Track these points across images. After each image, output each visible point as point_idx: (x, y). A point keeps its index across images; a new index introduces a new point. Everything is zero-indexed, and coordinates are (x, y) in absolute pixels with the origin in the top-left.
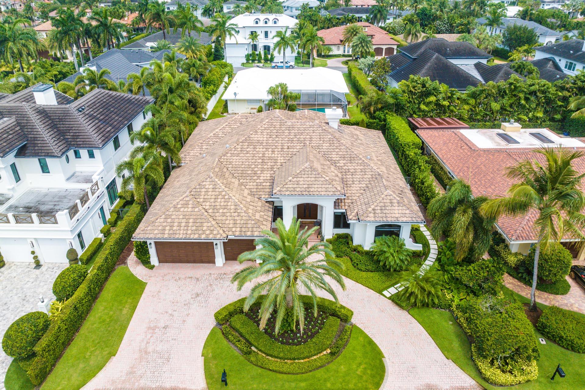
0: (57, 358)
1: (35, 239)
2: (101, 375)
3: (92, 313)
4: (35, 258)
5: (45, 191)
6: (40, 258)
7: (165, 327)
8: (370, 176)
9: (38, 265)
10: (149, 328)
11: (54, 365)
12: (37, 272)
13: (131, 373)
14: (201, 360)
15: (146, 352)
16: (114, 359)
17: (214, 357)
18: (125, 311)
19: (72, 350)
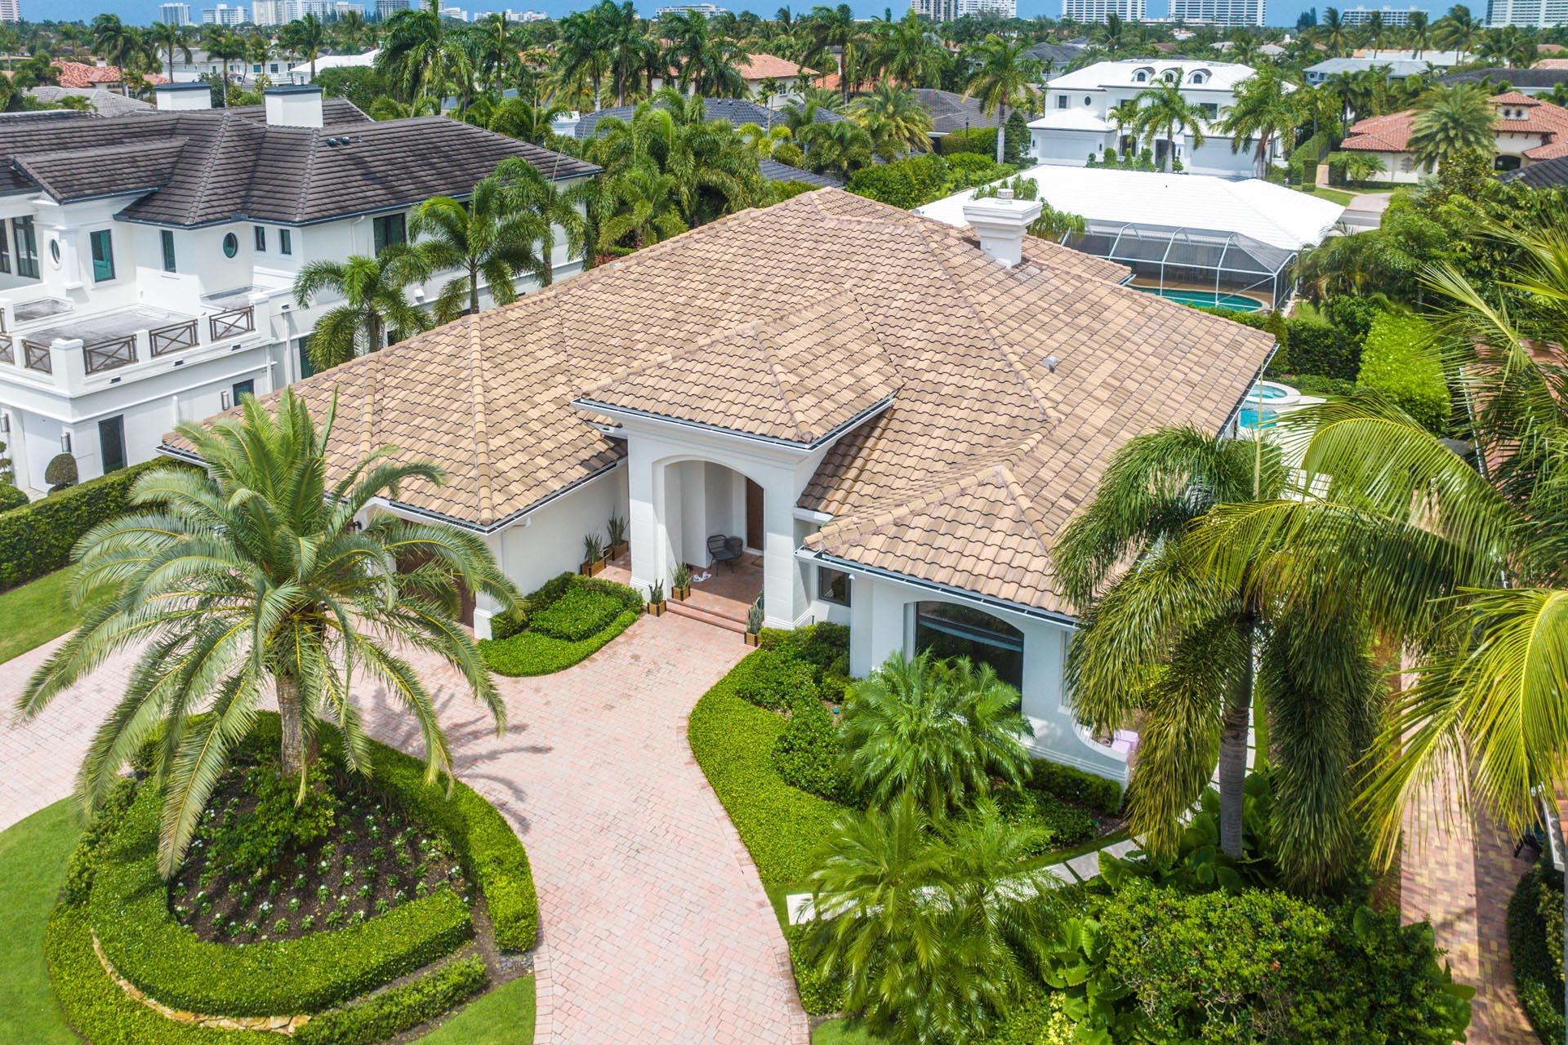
1: (19, 412)
8: (1003, 420)
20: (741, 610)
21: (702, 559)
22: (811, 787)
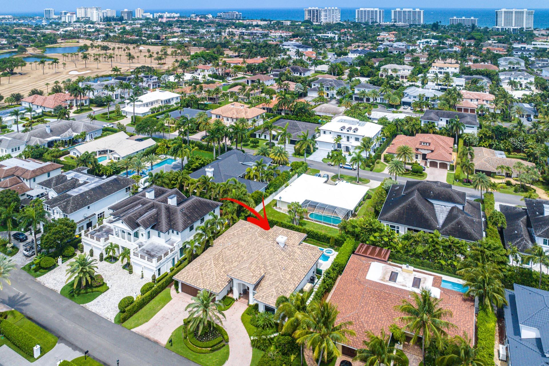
0: (131, 316)
1: (144, 266)
2: (140, 327)
3: (149, 304)
4: (142, 274)
5: (157, 244)
6: (144, 274)
7: (167, 319)
9: (142, 277)
10: (163, 317)
11: (129, 318)
12: (141, 280)
13: (148, 330)
14: (171, 335)
15: (156, 325)
16: (146, 323)
17: (175, 336)
18: (159, 307)
19: (136, 315)
20: (247, 301)
21: (242, 293)
22: (254, 325)
